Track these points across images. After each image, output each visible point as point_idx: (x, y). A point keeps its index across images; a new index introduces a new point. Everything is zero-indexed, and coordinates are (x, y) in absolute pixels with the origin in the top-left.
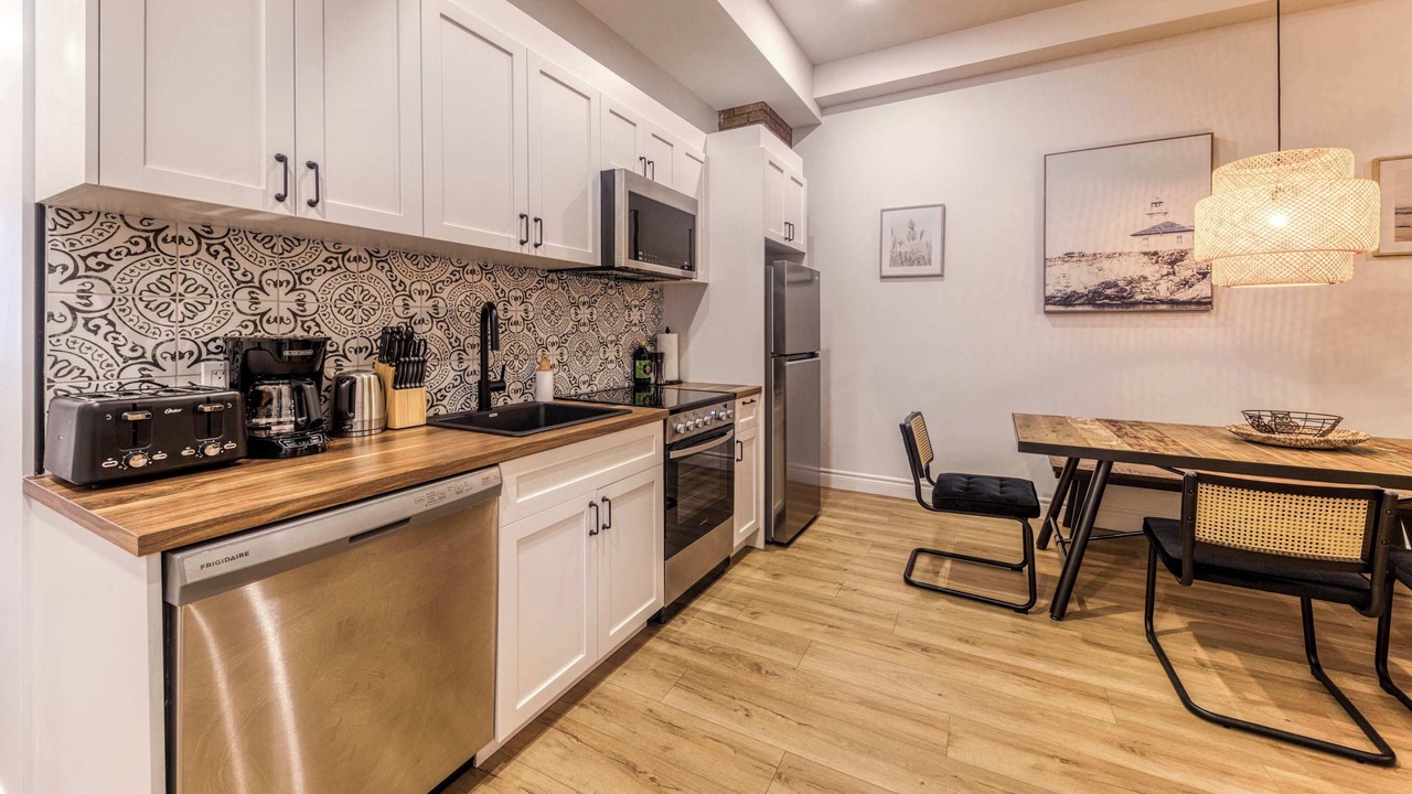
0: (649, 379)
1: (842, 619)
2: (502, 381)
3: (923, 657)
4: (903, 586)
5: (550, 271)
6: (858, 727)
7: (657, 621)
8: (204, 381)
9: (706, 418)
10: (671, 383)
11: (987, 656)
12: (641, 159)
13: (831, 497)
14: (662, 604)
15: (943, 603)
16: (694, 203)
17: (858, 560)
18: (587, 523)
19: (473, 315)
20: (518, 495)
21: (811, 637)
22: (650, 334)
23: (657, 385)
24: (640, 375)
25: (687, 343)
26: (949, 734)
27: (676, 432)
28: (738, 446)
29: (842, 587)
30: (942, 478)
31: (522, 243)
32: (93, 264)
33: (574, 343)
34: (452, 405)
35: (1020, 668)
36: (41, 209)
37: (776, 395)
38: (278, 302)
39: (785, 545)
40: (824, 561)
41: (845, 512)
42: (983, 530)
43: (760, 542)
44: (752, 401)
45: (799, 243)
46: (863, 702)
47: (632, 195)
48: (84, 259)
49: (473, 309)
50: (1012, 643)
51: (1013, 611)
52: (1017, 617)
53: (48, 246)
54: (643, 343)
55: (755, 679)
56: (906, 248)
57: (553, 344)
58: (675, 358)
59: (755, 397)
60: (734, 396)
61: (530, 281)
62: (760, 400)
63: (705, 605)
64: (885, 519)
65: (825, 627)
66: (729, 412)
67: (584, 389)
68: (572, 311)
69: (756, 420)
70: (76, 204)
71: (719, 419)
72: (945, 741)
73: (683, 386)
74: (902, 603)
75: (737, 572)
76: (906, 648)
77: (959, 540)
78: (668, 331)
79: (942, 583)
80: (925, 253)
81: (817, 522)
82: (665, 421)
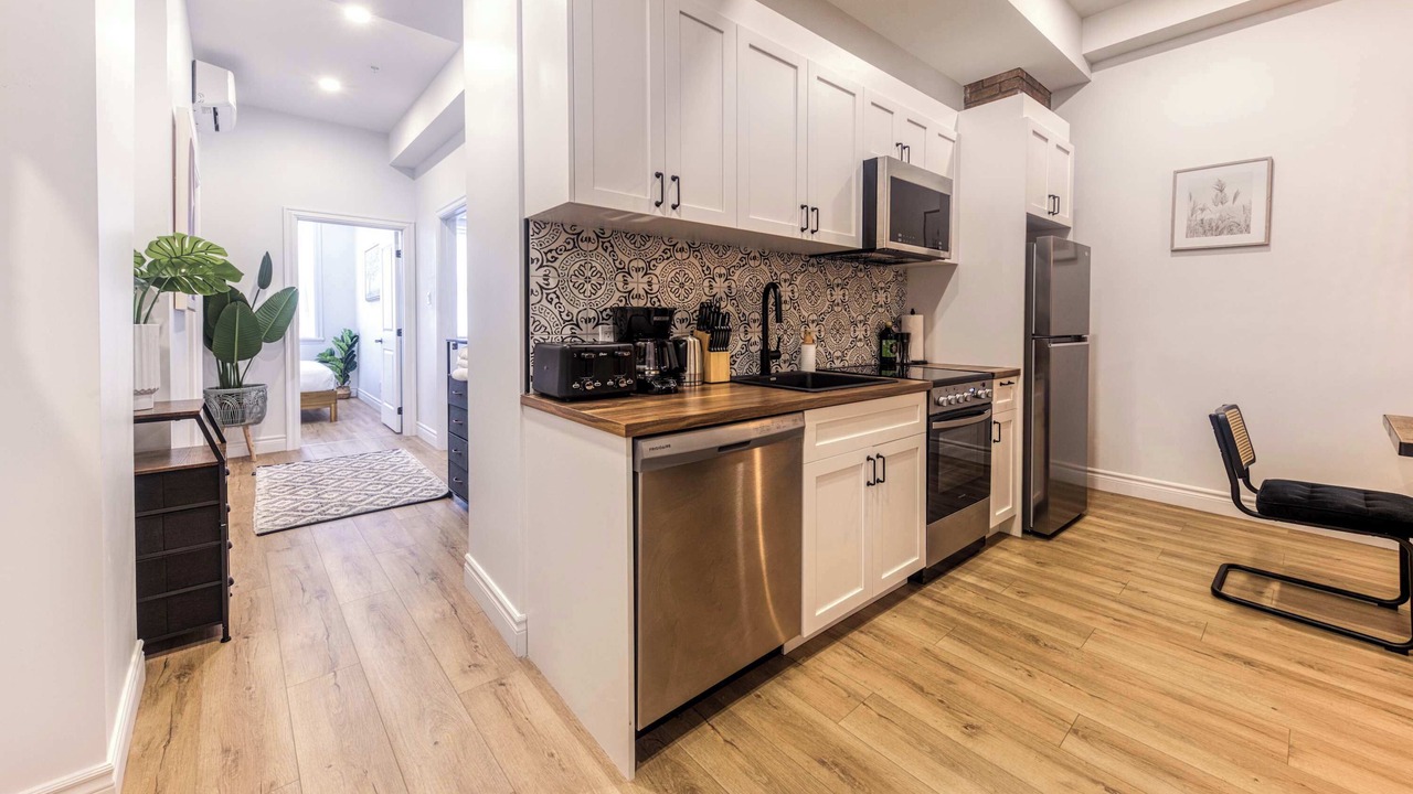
0: (895, 358)
1: (1129, 615)
2: (778, 351)
3: (1247, 669)
4: (1211, 599)
5: (811, 256)
6: (1164, 713)
7: (918, 581)
8: (601, 338)
9: (966, 394)
10: (916, 363)
11: (1342, 686)
12: (897, 145)
13: (1097, 498)
14: (924, 565)
15: (1270, 623)
16: (948, 182)
17: (1141, 564)
18: (865, 473)
19: (755, 294)
20: (817, 440)
21: (1093, 624)
22: (895, 315)
23: (902, 364)
24: (887, 353)
25: (932, 326)
26: (1290, 747)
27: (938, 404)
28: (995, 428)
29: (1125, 586)
30: (1267, 485)
31: (803, 230)
32: (550, 258)
33: (829, 321)
34: (742, 369)
35: (1395, 706)
36: (527, 221)
37: (1036, 379)
38: (638, 283)
39: (1048, 537)
40: (1100, 560)
41: (1121, 516)
42: (1330, 558)
43: (1017, 530)
44: (1010, 383)
45: (1063, 218)
46: (1168, 694)
47: (894, 181)
48: (546, 254)
49: (755, 290)
50: (1384, 681)
51: (1383, 649)
52: (1388, 655)
53: (531, 246)
54: (890, 324)
55: (1032, 647)
56: (1212, 214)
57: (813, 322)
58: (921, 338)
59: (1013, 379)
60: (993, 376)
61: (796, 266)
62: (1019, 382)
63: (964, 576)
64: (1179, 529)
65: (1111, 620)
66: (988, 391)
67: (838, 364)
68: (828, 292)
69: (1013, 402)
70: (542, 218)
71: (977, 397)
72: (1286, 751)
73: (929, 366)
74: (1211, 614)
75: (994, 553)
76: (1222, 658)
77: (1291, 563)
78: (913, 313)
79: (1267, 602)
80: (1240, 218)
81: (1083, 520)
82: (929, 392)
